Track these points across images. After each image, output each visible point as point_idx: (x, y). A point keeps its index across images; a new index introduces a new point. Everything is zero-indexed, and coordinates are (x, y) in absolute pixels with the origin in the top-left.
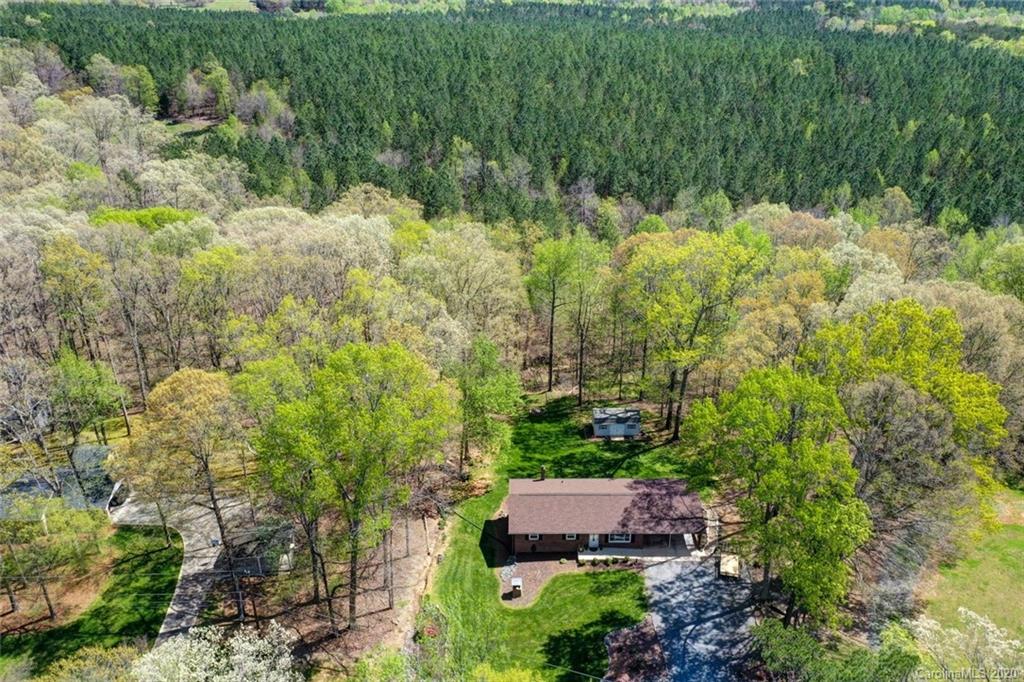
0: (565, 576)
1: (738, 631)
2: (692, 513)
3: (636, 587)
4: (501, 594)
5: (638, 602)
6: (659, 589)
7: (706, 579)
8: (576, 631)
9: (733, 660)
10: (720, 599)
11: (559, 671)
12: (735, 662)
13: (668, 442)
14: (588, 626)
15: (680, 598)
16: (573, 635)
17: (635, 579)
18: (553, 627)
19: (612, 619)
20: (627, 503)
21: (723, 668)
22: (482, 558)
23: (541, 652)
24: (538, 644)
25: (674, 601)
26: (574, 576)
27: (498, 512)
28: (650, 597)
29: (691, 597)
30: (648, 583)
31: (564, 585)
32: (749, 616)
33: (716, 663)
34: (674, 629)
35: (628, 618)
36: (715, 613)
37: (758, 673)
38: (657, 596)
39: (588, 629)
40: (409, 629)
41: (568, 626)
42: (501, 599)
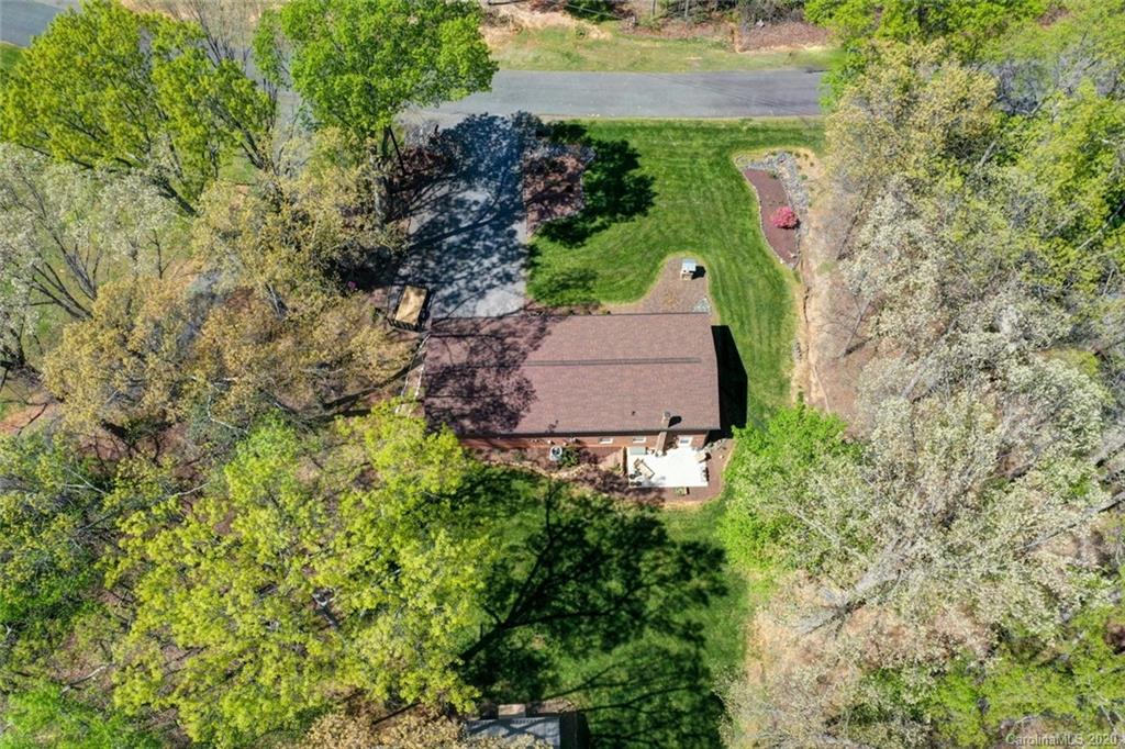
0: (627, 298)
1: (433, 216)
2: (444, 343)
3: (539, 280)
4: (707, 275)
5: (538, 259)
6: (508, 278)
7: (447, 292)
8: (616, 221)
9: (450, 178)
10: (439, 261)
11: (636, 173)
12: (451, 175)
14: (604, 227)
15: (486, 263)
16: (619, 215)
17: (539, 293)
18: (641, 226)
19: (569, 234)
21: (464, 168)
23: (655, 194)
24: (660, 203)
25: (495, 259)
26: (616, 298)
28: (523, 266)
29: (472, 264)
30: (521, 286)
31: (629, 283)
32: (414, 234)
33: (470, 176)
34: (504, 216)
35: (553, 239)
36: (452, 239)
37: (430, 162)
38: (512, 268)
39: (602, 223)
40: (807, 234)
41: (624, 226)
42: (706, 269)
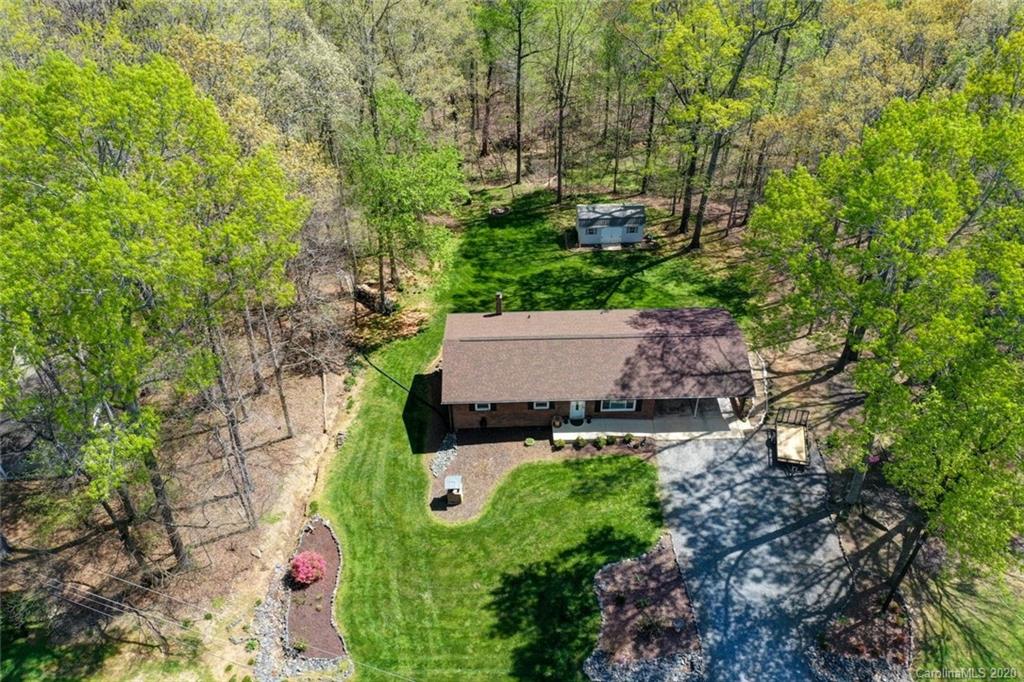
0: (531, 468)
1: (813, 558)
2: (732, 364)
3: (642, 485)
4: (429, 500)
5: (649, 510)
6: (681, 487)
7: (754, 469)
8: (547, 564)
9: (810, 615)
10: (778, 501)
11: (517, 641)
12: (812, 620)
13: (685, 251)
14: (566, 555)
15: (715, 503)
16: (542, 573)
17: (642, 470)
18: (510, 559)
19: (607, 543)
20: (630, 349)
21: (794, 632)
22: (405, 436)
23: (487, 607)
24: (484, 591)
25: (705, 508)
26: (546, 468)
27: (434, 362)
28: (667, 502)
29: (733, 501)
30: (663, 478)
31: (530, 483)
32: (828, 533)
33: (780, 620)
34: (708, 559)
35: (631, 539)
36: (773, 529)
37: (853, 640)
38: (679, 499)
39: (566, 561)
40: (279, 566)
41: (533, 559)
42: (429, 508)
